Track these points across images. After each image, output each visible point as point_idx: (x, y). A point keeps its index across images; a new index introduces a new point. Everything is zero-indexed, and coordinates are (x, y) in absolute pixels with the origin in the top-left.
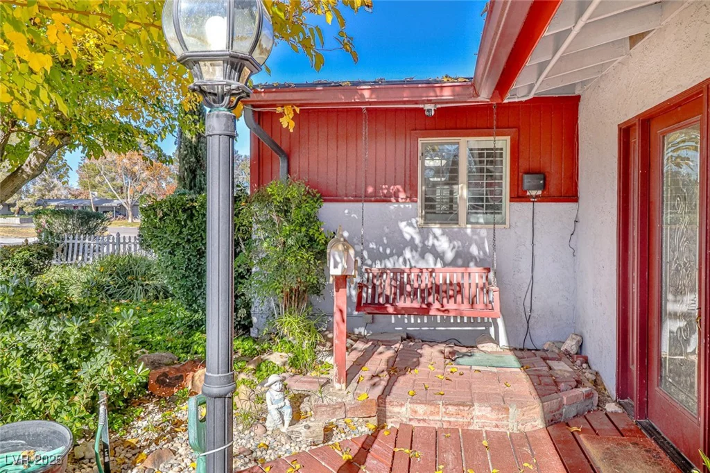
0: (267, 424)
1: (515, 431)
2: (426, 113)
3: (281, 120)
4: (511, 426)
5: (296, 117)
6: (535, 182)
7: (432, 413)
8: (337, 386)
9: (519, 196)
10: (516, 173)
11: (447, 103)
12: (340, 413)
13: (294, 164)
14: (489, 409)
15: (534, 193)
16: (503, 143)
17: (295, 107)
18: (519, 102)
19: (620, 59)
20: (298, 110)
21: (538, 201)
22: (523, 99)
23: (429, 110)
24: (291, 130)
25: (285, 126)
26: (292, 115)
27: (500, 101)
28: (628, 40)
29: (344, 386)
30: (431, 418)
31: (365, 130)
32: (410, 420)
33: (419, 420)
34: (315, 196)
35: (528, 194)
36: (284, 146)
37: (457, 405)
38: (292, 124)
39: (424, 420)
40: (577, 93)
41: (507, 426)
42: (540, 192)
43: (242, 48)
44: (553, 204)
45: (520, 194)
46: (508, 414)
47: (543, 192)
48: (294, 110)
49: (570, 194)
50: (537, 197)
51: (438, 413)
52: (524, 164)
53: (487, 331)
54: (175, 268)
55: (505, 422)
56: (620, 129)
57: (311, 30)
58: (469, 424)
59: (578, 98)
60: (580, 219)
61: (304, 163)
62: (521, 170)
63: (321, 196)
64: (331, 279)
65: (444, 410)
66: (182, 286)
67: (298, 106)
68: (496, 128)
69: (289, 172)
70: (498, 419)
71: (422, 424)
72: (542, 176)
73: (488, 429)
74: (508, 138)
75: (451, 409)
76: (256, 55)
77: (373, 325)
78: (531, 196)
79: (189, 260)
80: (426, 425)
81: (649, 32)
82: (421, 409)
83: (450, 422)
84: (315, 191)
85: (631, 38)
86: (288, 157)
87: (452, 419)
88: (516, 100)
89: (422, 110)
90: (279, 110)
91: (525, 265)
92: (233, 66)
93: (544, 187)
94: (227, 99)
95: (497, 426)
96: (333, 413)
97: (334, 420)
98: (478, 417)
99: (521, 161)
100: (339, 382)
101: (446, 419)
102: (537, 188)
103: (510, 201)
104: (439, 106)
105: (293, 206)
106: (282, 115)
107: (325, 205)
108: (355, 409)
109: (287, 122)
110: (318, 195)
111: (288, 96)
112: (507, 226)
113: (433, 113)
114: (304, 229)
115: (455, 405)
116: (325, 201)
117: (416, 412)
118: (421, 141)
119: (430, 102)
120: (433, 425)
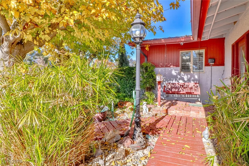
0: (143, 112)
1: (201, 117)
2: (181, 45)
3: (146, 48)
4: (200, 116)
5: (149, 48)
6: (212, 61)
7: (180, 113)
8: (158, 106)
9: (207, 64)
10: (206, 59)
11: (186, 42)
12: (159, 112)
13: (149, 58)
14: (194, 112)
15: (211, 64)
16: (203, 51)
17: (149, 45)
18: (206, 40)
19: (232, 28)
20: (150, 46)
21: (213, 66)
22: (207, 40)
23: (182, 44)
24: (148, 50)
25: (146, 50)
26: (148, 47)
27: (200, 40)
28: (233, 23)
29: (160, 107)
30: (180, 114)
31: (166, 50)
32: (175, 114)
33: (177, 114)
34: (153, 66)
35: (210, 64)
36: (146, 54)
37: (187, 111)
38: (148, 49)
39: (179, 114)
40: (224, 37)
41: (199, 116)
42: (213, 64)
43: (142, 36)
44: (217, 66)
45: (208, 64)
46: (199, 113)
47: (214, 63)
48: (149, 46)
49: (222, 63)
50: (212, 65)
51: (182, 113)
52: (209, 56)
53: (198, 99)
54: (121, 83)
55: (198, 115)
56: (232, 46)
57: (153, 27)
58: (189, 115)
59: (224, 38)
60: (225, 70)
61: (151, 58)
62: (208, 58)
63: (155, 66)
64: (157, 82)
65: (183, 112)
66: (123, 88)
67: (150, 45)
68: (200, 47)
69: (147, 60)
70: (196, 115)
71: (178, 115)
72: (214, 59)
73: (194, 117)
74: (204, 50)
75: (185, 112)
76: (144, 37)
77: (168, 98)
78: (211, 65)
79: (124, 81)
80: (179, 115)
81: (237, 21)
82: (178, 112)
83: (185, 115)
84: (153, 65)
85: (234, 22)
86: (147, 57)
87: (185, 114)
88: (205, 40)
89: (180, 44)
90: (145, 46)
91: (209, 83)
92: (140, 39)
93: (214, 62)
94: (139, 44)
95: (196, 116)
96: (158, 112)
97: (158, 113)
98: (192, 114)
99: (208, 55)
100: (159, 105)
101: (184, 114)
102: (212, 62)
103: (205, 66)
104: (184, 43)
105: (148, 68)
106: (146, 47)
107: (156, 68)
108: (162, 111)
109: (147, 49)
110: (154, 66)
111: (147, 43)
112: (204, 72)
113: (183, 44)
114: (151, 73)
115: (186, 111)
116: (156, 67)
117: (177, 112)
118: (180, 52)
119: (182, 42)
120: (181, 115)
